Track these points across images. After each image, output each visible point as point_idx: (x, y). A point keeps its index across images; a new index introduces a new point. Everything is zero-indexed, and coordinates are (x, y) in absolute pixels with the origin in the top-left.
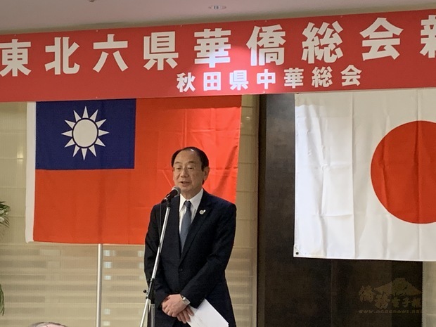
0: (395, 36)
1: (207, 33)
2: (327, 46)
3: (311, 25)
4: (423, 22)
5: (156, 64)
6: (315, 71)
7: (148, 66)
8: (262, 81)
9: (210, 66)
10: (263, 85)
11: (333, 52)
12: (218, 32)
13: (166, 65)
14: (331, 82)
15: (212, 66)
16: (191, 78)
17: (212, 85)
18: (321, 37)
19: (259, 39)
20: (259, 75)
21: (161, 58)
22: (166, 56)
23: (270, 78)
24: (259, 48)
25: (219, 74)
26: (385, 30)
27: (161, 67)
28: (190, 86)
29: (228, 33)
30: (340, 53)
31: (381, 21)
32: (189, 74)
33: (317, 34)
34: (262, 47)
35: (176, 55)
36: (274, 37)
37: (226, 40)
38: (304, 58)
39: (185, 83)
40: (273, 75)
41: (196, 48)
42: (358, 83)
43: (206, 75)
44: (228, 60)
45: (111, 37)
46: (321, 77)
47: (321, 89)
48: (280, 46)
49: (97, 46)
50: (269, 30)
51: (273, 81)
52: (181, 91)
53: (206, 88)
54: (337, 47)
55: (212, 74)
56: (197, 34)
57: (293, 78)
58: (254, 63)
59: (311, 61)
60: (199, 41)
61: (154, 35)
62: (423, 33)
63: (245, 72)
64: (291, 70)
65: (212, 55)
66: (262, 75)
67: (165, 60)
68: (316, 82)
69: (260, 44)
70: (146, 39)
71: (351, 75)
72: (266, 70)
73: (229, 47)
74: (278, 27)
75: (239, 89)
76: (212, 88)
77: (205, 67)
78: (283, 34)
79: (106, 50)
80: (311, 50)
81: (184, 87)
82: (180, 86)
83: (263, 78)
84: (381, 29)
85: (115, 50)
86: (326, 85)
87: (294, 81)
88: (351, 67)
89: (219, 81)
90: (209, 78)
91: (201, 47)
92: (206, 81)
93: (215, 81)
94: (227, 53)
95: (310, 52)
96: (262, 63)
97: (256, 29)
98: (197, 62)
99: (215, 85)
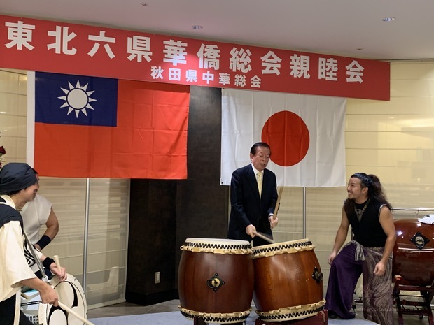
0: (278, 63)
1: (172, 42)
2: (243, 62)
3: (235, 49)
4: (292, 57)
5: (136, 58)
6: (237, 76)
7: (131, 58)
8: (206, 79)
9: (174, 65)
11: (246, 67)
12: (179, 43)
13: (143, 59)
14: (245, 84)
15: (175, 64)
16: (160, 71)
17: (175, 77)
18: (240, 57)
19: (204, 52)
20: (204, 75)
21: (140, 54)
22: (143, 53)
23: (211, 77)
24: (204, 57)
25: (179, 70)
26: (273, 58)
27: (140, 60)
28: (160, 75)
29: (186, 45)
30: (250, 68)
31: (271, 53)
32: (160, 67)
33: (238, 55)
34: (207, 57)
35: (151, 54)
36: (213, 52)
37: (184, 49)
38: (230, 68)
39: (156, 73)
40: (213, 75)
41: (165, 51)
42: (259, 87)
43: (171, 69)
44: (185, 62)
45: (102, 33)
46: (240, 81)
47: (239, 87)
48: (217, 59)
49: (91, 38)
50: (211, 47)
51: (212, 79)
52: (154, 78)
53: (170, 78)
54: (248, 64)
55: (175, 70)
56: (165, 42)
57: (224, 79)
58: (201, 67)
59: (234, 70)
60: (166, 47)
61: (135, 38)
62: (291, 63)
63: (196, 71)
64: (223, 74)
65: (175, 57)
66: (206, 74)
67: (143, 55)
68: (237, 83)
69: (205, 55)
70: (129, 39)
71: (256, 82)
72: (208, 72)
73: (186, 54)
74: (216, 47)
75: (192, 81)
76: (175, 79)
77: (170, 65)
78: (219, 51)
79: (98, 42)
80: (234, 63)
81: (156, 76)
82: (153, 75)
83: (206, 76)
84: (271, 57)
85: (106, 43)
86: (242, 86)
87: (225, 81)
88: (256, 77)
89: (179, 75)
90: (177, 72)
91: (168, 51)
92: (170, 74)
93: (177, 75)
94: (184, 58)
95: (234, 65)
96: (206, 67)
97: (203, 46)
98: (165, 60)
99: (177, 77)
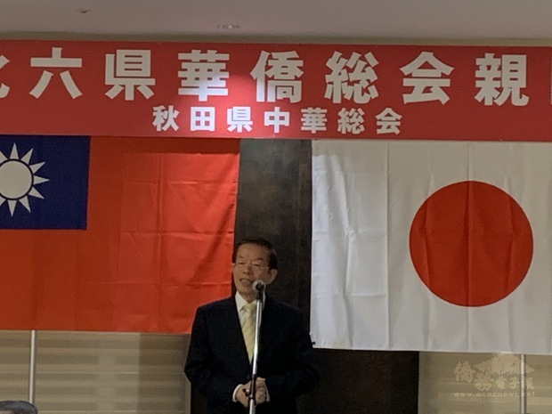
0: (444, 76)
1: (196, 55)
2: (358, 82)
3: (337, 55)
4: (479, 61)
5: (123, 92)
6: (343, 113)
7: (112, 94)
8: (271, 122)
9: (200, 100)
10: (272, 127)
11: (365, 91)
12: (212, 55)
13: (137, 93)
14: (362, 128)
15: (203, 98)
16: (173, 114)
17: (203, 123)
18: (350, 70)
19: (268, 68)
20: (267, 115)
21: (130, 84)
22: (137, 82)
23: (282, 118)
24: (267, 79)
25: (212, 110)
26: (431, 67)
27: (129, 96)
28: (172, 123)
29: (226, 57)
30: (374, 93)
31: (426, 56)
32: (171, 108)
33: (346, 67)
34: (272, 78)
35: (152, 82)
36: (288, 66)
37: (223, 66)
38: (328, 95)
39: (165, 120)
40: (287, 115)
41: (181, 74)
42: (397, 132)
43: (194, 110)
44: (225, 92)
45: (57, 51)
46: (350, 121)
47: (349, 136)
48: (296, 79)
49: (36, 62)
50: (281, 57)
51: (286, 123)
52: (159, 129)
53: (194, 128)
54: (371, 84)
55: (203, 110)
56: (181, 56)
57: (313, 120)
58: (260, 98)
59: (337, 100)
60: (184, 65)
61: (121, 53)
62: (478, 74)
63: (248, 109)
64: (310, 110)
65: (203, 85)
66: (271, 114)
67: (136, 87)
68: (343, 127)
69: (270, 74)
70: (109, 58)
71: (389, 121)
72: (277, 109)
73: (226, 75)
74: (294, 54)
75: (240, 130)
76: (203, 127)
77: (194, 100)
78: (301, 63)
79: (49, 69)
80: (337, 86)
81: (163, 125)
82: (157, 123)
83: (272, 118)
84: (426, 66)
85: (64, 69)
86: (356, 132)
87: (314, 124)
88: (389, 110)
89: (212, 119)
90: (198, 114)
91: (187, 73)
92: (194, 119)
93: (207, 119)
94: (223, 84)
95: (336, 88)
96: (271, 99)
97: (264, 55)
98: (181, 92)
99: (207, 123)
